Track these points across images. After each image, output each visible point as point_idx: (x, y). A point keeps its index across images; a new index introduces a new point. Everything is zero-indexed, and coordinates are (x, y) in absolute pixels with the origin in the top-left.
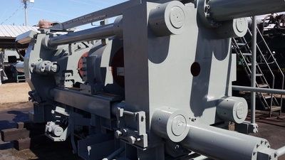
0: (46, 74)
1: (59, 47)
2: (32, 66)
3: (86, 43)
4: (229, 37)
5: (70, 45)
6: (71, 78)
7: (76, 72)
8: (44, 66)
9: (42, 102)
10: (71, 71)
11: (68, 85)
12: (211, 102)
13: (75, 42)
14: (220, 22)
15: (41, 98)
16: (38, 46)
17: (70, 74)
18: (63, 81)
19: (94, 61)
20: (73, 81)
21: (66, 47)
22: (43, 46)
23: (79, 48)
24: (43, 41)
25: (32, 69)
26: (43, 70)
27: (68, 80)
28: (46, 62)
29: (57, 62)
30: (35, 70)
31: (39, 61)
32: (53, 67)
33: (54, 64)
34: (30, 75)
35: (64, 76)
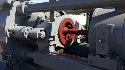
0: (29, 39)
2: (9, 31)
3: (63, 12)
7: (57, 37)
9: (18, 62)
10: (54, 37)
11: (52, 49)
15: (16, 59)
17: (52, 39)
19: (112, 30)
20: (55, 45)
22: (18, 14)
24: (19, 8)
25: (8, 33)
26: (26, 36)
27: (52, 45)
28: (29, 28)
29: (44, 29)
30: (14, 35)
31: (15, 26)
32: (41, 34)
33: (41, 31)
34: (7, 39)
35: (49, 42)
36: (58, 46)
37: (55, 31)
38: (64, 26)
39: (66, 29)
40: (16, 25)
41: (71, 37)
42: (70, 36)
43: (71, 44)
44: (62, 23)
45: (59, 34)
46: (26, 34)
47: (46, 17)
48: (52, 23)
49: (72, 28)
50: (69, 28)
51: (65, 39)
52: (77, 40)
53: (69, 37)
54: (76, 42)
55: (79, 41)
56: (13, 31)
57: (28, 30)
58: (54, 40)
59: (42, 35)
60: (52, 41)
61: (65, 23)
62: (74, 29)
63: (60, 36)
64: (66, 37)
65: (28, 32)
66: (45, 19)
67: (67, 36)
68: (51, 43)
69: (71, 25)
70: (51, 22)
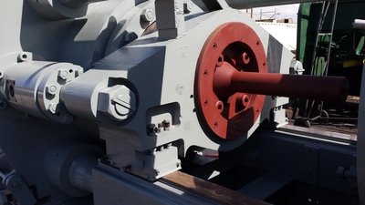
0: (64, 119)
8: (56, 89)
9: (41, 201)
10: (174, 108)
11: (166, 164)
17: (167, 117)
20: (179, 143)
26: (51, 105)
27: (166, 146)
28: (64, 68)
29: (123, 74)
30: (12, 101)
31: (19, 61)
32: (112, 97)
33: (113, 82)
35: (151, 131)
36: (193, 148)
37: (177, 83)
38: (220, 60)
39: (228, 70)
40: (24, 56)
41: (247, 106)
42: (246, 100)
43: (250, 132)
44: (211, 44)
45: (196, 96)
46: (50, 96)
47: (143, 21)
48: (165, 47)
49: (253, 66)
50: (240, 66)
51: (225, 114)
52: (272, 115)
53: (239, 105)
54: (269, 124)
55: (281, 119)
56: (7, 81)
57: (61, 80)
58: (176, 121)
59: (114, 103)
60: (165, 125)
61: (222, 46)
62: (263, 73)
63: (202, 102)
64: (227, 105)
65: (59, 87)
66: (139, 31)
67: (232, 100)
68: (162, 138)
69: (251, 55)
70: (160, 39)
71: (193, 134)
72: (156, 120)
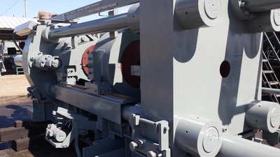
0: (46, 69)
1: (61, 40)
2: (31, 60)
3: (90, 36)
4: (260, 32)
5: (73, 38)
6: (74, 74)
7: (79, 68)
8: (45, 61)
9: (42, 99)
10: (74, 67)
11: (71, 82)
12: (240, 107)
13: (78, 34)
14: (255, 13)
15: (41, 94)
16: (37, 39)
17: (73, 70)
18: (65, 78)
19: (101, 56)
20: (76, 77)
21: (68, 40)
22: (43, 39)
23: (82, 41)
24: (44, 33)
25: (31, 63)
26: (43, 65)
27: (71, 77)
28: (47, 56)
29: (58, 57)
31: (39, 55)
32: (54, 62)
33: (55, 59)
34: (29, 70)
35: (66, 72)
36: (81, 79)
37: (76, 58)
40: (40, 53)
45: (82, 65)
46: (43, 63)
56: (35, 60)
57: (46, 59)
60: (72, 71)
68: (70, 74)
71: (82, 76)
72: (68, 70)
